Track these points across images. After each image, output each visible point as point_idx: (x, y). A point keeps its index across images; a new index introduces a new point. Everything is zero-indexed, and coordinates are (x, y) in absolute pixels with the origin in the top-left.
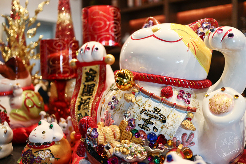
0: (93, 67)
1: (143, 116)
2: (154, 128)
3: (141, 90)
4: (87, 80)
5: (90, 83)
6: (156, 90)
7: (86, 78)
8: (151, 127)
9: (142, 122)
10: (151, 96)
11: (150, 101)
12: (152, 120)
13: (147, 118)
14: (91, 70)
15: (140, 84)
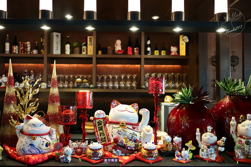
0: (100, 120)
1: (131, 135)
2: (135, 138)
3: (127, 127)
4: (99, 125)
5: (100, 126)
6: (131, 127)
7: (98, 124)
8: (134, 137)
9: (131, 137)
10: (131, 129)
11: (131, 130)
12: (134, 136)
13: (132, 135)
14: (99, 121)
15: (127, 126)
